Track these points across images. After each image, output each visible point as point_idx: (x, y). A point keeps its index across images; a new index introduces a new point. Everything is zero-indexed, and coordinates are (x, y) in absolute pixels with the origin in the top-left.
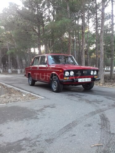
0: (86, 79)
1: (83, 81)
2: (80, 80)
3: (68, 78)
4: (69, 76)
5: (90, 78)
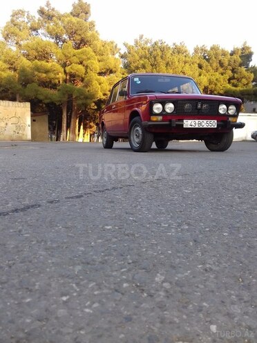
0: (205, 121)
1: (197, 126)
2: (188, 123)
3: (160, 118)
4: (163, 114)
5: (216, 121)
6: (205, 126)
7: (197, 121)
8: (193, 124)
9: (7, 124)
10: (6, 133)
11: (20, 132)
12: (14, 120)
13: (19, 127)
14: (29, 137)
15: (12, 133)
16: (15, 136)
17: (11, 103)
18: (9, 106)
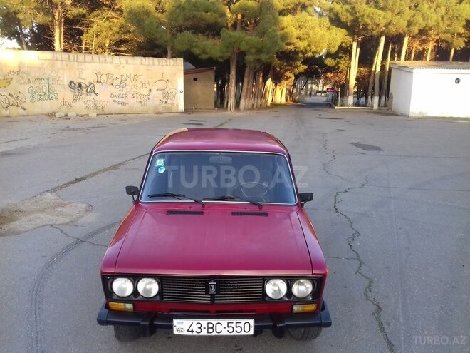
1: (204, 333)
2: (184, 327)
3: (129, 306)
4: (133, 300)
6: (225, 333)
7: (204, 322)
8: (195, 328)
9: (150, 90)
10: (150, 103)
11: (169, 101)
12: (161, 85)
13: (167, 94)
14: (181, 107)
15: (158, 102)
16: (162, 107)
17: (156, 60)
18: (153, 64)
